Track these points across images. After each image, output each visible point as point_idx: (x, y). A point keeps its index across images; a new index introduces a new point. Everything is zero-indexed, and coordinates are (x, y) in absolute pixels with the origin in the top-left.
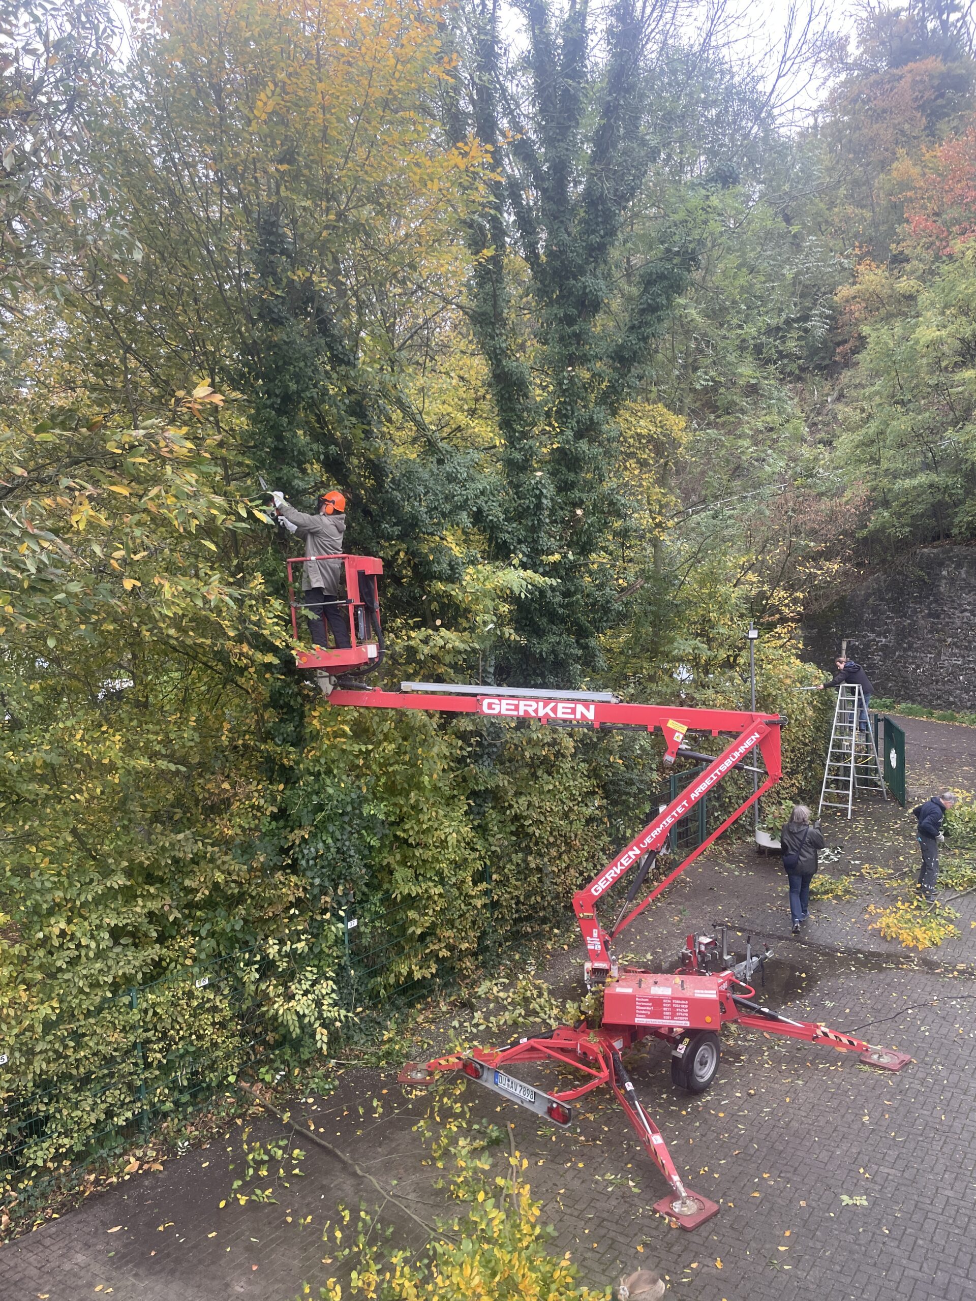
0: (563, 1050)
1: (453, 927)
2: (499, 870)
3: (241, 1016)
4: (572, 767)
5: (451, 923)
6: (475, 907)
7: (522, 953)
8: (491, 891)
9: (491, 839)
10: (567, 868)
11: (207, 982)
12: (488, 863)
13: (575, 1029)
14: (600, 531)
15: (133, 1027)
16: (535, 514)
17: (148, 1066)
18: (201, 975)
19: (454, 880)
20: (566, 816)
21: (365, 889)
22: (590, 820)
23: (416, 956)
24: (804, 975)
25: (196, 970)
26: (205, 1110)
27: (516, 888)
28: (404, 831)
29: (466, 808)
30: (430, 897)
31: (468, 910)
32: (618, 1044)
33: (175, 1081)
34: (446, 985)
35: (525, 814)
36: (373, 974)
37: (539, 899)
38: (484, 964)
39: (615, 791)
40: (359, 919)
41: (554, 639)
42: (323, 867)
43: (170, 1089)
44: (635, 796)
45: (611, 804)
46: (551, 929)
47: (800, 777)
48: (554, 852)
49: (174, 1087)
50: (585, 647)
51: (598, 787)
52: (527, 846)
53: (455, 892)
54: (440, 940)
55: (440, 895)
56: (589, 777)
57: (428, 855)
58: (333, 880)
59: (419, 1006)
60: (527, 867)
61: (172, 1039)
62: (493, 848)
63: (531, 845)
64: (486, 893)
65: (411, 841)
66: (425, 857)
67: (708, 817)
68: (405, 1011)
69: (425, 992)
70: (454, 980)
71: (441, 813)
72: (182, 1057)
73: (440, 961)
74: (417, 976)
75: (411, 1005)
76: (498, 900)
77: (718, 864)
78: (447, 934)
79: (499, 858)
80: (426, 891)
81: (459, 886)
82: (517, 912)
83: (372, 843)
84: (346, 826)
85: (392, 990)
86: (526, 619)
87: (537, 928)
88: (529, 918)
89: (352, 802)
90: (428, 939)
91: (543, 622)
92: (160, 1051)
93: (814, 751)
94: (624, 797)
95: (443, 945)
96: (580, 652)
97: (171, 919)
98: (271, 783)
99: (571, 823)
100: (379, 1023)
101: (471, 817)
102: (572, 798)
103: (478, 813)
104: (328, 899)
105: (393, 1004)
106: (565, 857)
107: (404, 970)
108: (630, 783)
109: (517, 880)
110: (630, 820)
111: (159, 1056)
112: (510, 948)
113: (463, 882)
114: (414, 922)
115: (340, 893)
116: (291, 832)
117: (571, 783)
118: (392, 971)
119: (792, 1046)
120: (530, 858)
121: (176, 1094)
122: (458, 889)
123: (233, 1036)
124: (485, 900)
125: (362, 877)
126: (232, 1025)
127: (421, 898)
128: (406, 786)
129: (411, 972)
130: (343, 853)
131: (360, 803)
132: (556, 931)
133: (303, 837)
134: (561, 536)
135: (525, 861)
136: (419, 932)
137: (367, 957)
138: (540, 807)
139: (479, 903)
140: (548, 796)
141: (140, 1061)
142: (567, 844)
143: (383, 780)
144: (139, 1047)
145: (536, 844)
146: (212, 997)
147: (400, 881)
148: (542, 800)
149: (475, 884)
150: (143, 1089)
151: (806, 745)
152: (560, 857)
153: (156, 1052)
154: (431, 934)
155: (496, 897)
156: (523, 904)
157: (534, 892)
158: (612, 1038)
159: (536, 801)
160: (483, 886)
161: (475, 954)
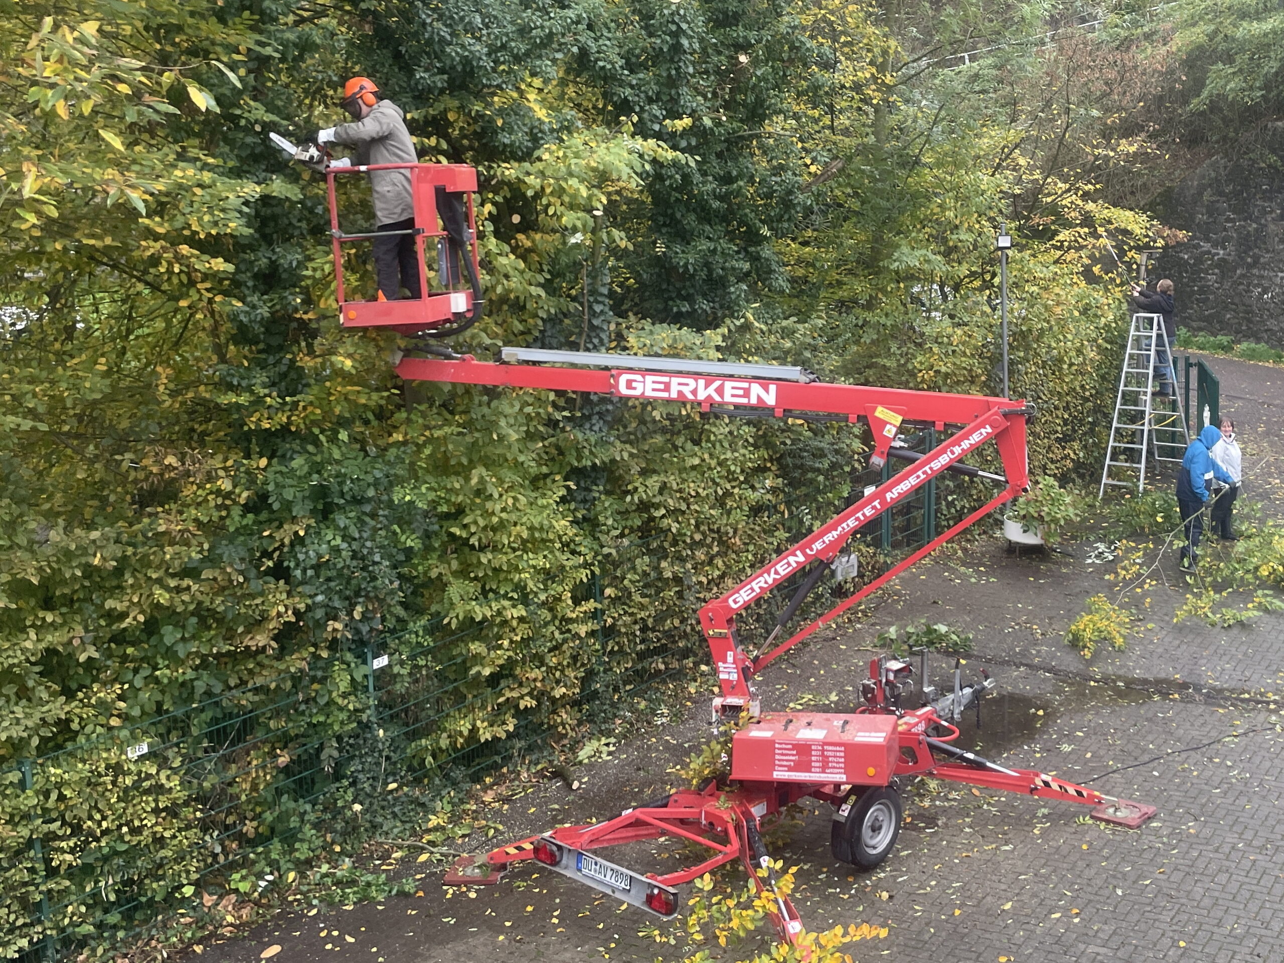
0: (683, 822)
1: (542, 663)
2: (616, 581)
3: (202, 798)
4: (731, 433)
5: (539, 660)
6: (577, 636)
7: (650, 700)
8: (603, 612)
9: (603, 538)
10: (722, 577)
11: (145, 749)
12: (597, 571)
13: (699, 791)
14: (776, 86)
15: (27, 817)
16: (672, 61)
17: (52, 872)
18: (134, 739)
19: (543, 597)
20: (720, 502)
21: (400, 611)
22: (756, 510)
23: (483, 707)
24: (1041, 713)
25: (125, 733)
26: (145, 936)
27: (642, 607)
28: (465, 527)
29: (563, 492)
30: (505, 623)
31: (565, 641)
32: (758, 810)
33: (95, 895)
34: (530, 749)
35: (656, 500)
36: (413, 736)
37: (677, 622)
38: (591, 718)
39: (796, 467)
40: (391, 655)
41: (704, 245)
42: (329, 579)
43: (88, 907)
44: (827, 474)
45: (790, 484)
46: (696, 664)
47: (1076, 445)
48: (700, 555)
49: (95, 902)
50: (755, 259)
51: (771, 460)
52: (661, 547)
53: (546, 614)
54: (521, 685)
55: (521, 619)
56: (756, 446)
57: (501, 560)
58: (347, 598)
59: (488, 780)
60: (660, 578)
61: (91, 833)
62: (606, 550)
63: (666, 545)
64: (595, 615)
65: (474, 541)
66: (496, 564)
67: (938, 503)
68: (466, 786)
69: (498, 759)
70: (544, 741)
71: (523, 500)
72: (106, 859)
73: (520, 714)
74: (485, 735)
75: (476, 778)
76: (613, 625)
77: (949, 569)
78: (532, 675)
79: (616, 565)
80: (499, 613)
81: (551, 606)
82: (643, 641)
83: (409, 543)
84: (367, 519)
85: (443, 758)
86: (665, 215)
87: (675, 665)
88: (661, 651)
89: (376, 484)
90: (503, 683)
91: (690, 221)
92: (72, 851)
93: (1097, 410)
94: (810, 475)
95: (525, 691)
96: (747, 266)
97: (82, 658)
98: (248, 456)
99: (729, 513)
100: (423, 805)
101: (573, 506)
102: (730, 477)
103: (585, 501)
104: (339, 626)
105: (446, 776)
106: (719, 562)
107: (465, 726)
108: (820, 454)
109: (643, 596)
110: (818, 509)
111: (69, 857)
112: (631, 694)
113: (558, 599)
114: (477, 659)
115: (357, 616)
116: (280, 527)
117: (729, 455)
118: (445, 730)
119: (1006, 804)
120: (664, 564)
121: (99, 914)
122: (551, 610)
123: (188, 827)
124: (591, 626)
125: (392, 592)
126: (187, 813)
127: (492, 624)
128: (465, 461)
129: (474, 730)
130: (363, 559)
131: (391, 485)
132: (704, 668)
133: (296, 533)
134: (715, 94)
135: (657, 568)
136: (487, 672)
137: (406, 711)
138: (680, 491)
139: (583, 630)
140: (693, 473)
141: (40, 866)
142: (721, 543)
143: (427, 451)
144: (38, 846)
145: (675, 543)
146: (153, 771)
147: (456, 599)
148: (684, 481)
149: (577, 602)
150: (45, 906)
151: (1086, 400)
152: (710, 562)
153: (63, 851)
154: (506, 677)
155: (610, 621)
156: (653, 630)
157: (670, 613)
158: (751, 801)
159: (673, 481)
160: (590, 605)
161: (576, 704)
